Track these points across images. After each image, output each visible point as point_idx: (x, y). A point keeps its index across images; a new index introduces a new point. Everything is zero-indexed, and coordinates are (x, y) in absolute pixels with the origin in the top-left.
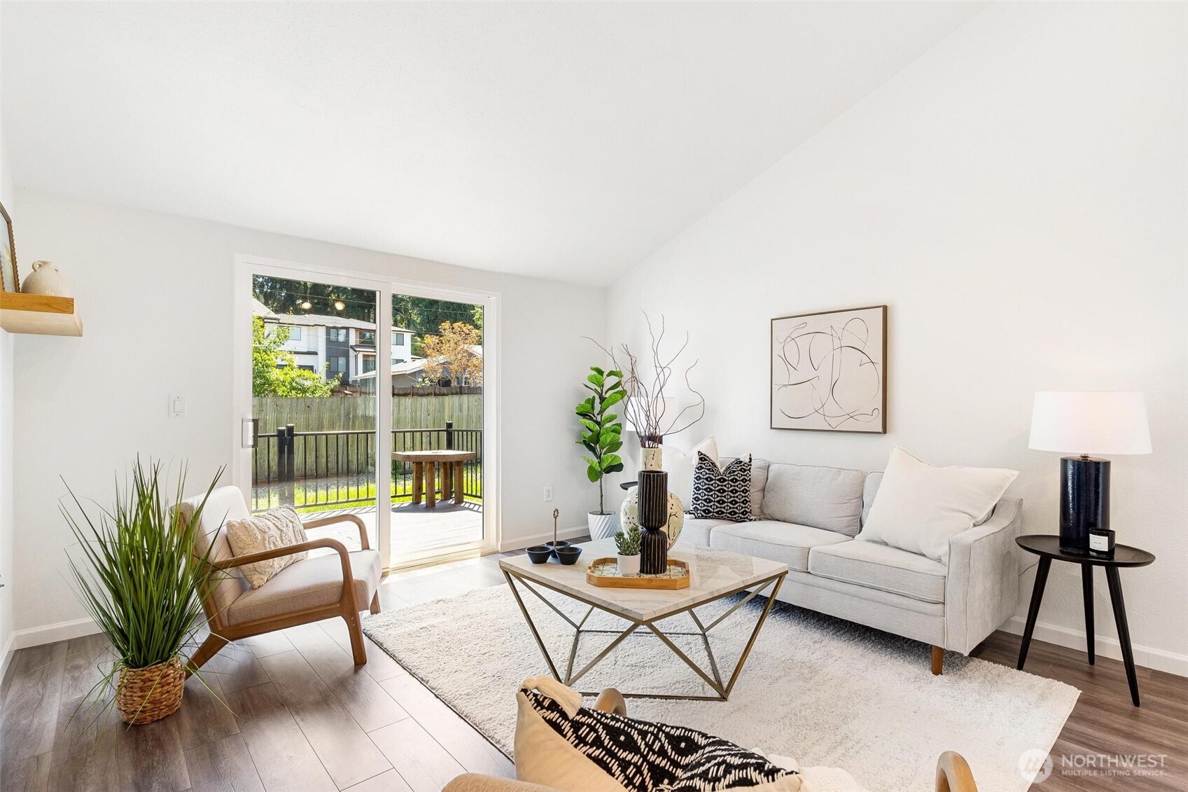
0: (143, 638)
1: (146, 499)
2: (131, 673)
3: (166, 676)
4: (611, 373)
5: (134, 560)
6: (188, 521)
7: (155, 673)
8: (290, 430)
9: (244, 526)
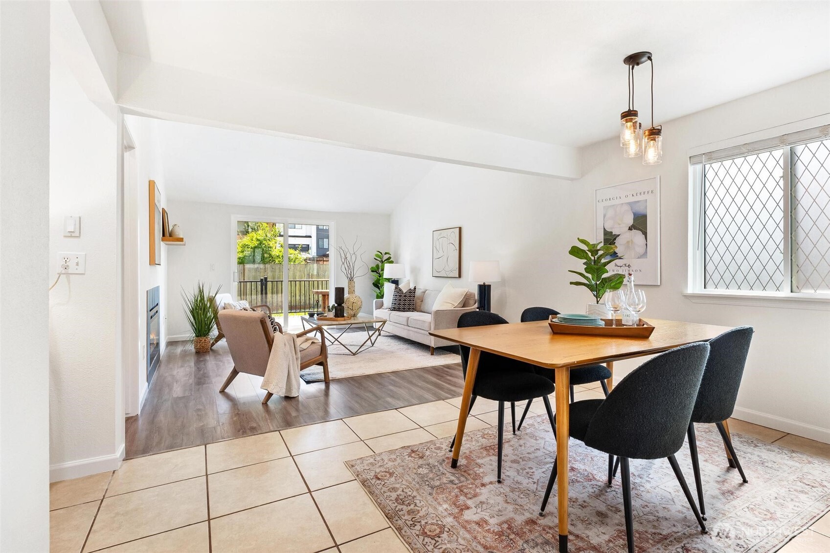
0: (200, 329)
1: (201, 292)
2: (197, 338)
3: (205, 340)
4: (386, 253)
5: (201, 313)
6: (212, 300)
7: (203, 339)
8: (266, 279)
9: (229, 304)
